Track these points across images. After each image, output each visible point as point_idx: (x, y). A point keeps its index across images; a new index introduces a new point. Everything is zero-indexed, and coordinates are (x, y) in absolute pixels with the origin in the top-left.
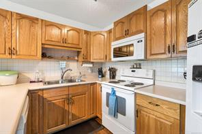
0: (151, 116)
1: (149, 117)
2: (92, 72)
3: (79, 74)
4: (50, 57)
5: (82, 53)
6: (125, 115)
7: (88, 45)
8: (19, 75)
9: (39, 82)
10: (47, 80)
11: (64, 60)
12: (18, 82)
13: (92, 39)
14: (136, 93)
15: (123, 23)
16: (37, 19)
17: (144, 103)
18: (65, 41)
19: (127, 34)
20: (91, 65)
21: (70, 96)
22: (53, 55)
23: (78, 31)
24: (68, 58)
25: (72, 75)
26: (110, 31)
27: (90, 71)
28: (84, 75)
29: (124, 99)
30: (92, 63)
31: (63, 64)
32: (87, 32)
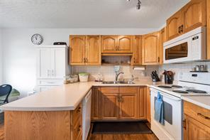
0: (201, 130)
1: (198, 131)
2: (146, 75)
3: (130, 77)
4: (108, 63)
5: (133, 57)
6: (171, 123)
7: (139, 49)
8: (89, 75)
9: (100, 81)
10: (106, 80)
11: (118, 64)
12: (89, 80)
13: (143, 43)
14: (182, 101)
15: (176, 18)
16: (98, 36)
17: (193, 114)
18: (118, 48)
19: (181, 30)
20: (143, 69)
21: (120, 95)
22: (109, 61)
23: (129, 37)
24: (122, 62)
25: (125, 78)
26: (163, 31)
27: (143, 74)
28: (137, 78)
29: (171, 106)
30: (145, 66)
31: (118, 68)
32: (138, 37)
